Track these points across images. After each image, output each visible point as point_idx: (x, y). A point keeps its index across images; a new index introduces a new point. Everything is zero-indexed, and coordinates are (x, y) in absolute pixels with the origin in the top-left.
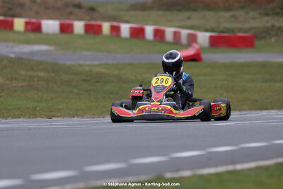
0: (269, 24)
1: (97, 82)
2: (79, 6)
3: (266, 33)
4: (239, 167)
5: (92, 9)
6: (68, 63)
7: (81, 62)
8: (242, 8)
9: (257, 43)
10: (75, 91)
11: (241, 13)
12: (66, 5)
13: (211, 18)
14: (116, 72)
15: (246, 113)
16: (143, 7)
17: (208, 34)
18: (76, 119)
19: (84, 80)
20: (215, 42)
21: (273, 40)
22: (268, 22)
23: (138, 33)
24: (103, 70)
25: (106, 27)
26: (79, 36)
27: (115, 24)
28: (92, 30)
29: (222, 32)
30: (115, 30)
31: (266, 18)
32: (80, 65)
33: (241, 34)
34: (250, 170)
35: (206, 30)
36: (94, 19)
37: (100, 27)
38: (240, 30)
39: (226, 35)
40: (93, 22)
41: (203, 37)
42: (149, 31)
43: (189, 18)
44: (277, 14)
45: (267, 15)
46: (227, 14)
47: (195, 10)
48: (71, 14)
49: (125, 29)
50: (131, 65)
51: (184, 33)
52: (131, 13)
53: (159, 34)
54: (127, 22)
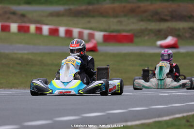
0: (143, 27)
1: (27, 65)
2: (14, 13)
3: (142, 33)
4: (129, 124)
5: (23, 16)
6: (7, 52)
7: (16, 51)
8: (125, 16)
9: (136, 40)
10: (12, 71)
11: (124, 19)
12: (5, 13)
13: (104, 22)
14: (39, 59)
15: (128, 87)
16: (58, 15)
17: (102, 34)
18: (13, 90)
19: (18, 64)
20: (107, 39)
21: (146, 38)
22: (143, 25)
23: (54, 32)
24: (30, 57)
25: (32, 28)
26: (14, 34)
27: (39, 25)
28: (23, 29)
29: (112, 32)
30: (39, 30)
31: (142, 23)
32: (15, 54)
33: (124, 34)
34: (137, 125)
35: (101, 31)
36: (25, 22)
37: (28, 28)
38: (124, 31)
39: (115, 34)
40: (23, 24)
41: (99, 35)
42: (62, 31)
43: (89, 22)
44: (149, 20)
45: (142, 20)
46: (115, 20)
47: (93, 17)
48: (9, 18)
49: (46, 29)
50: (50, 54)
51: (86, 32)
52: (50, 18)
53: (69, 33)
54: (47, 24)
